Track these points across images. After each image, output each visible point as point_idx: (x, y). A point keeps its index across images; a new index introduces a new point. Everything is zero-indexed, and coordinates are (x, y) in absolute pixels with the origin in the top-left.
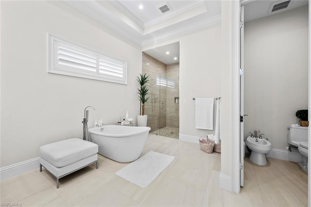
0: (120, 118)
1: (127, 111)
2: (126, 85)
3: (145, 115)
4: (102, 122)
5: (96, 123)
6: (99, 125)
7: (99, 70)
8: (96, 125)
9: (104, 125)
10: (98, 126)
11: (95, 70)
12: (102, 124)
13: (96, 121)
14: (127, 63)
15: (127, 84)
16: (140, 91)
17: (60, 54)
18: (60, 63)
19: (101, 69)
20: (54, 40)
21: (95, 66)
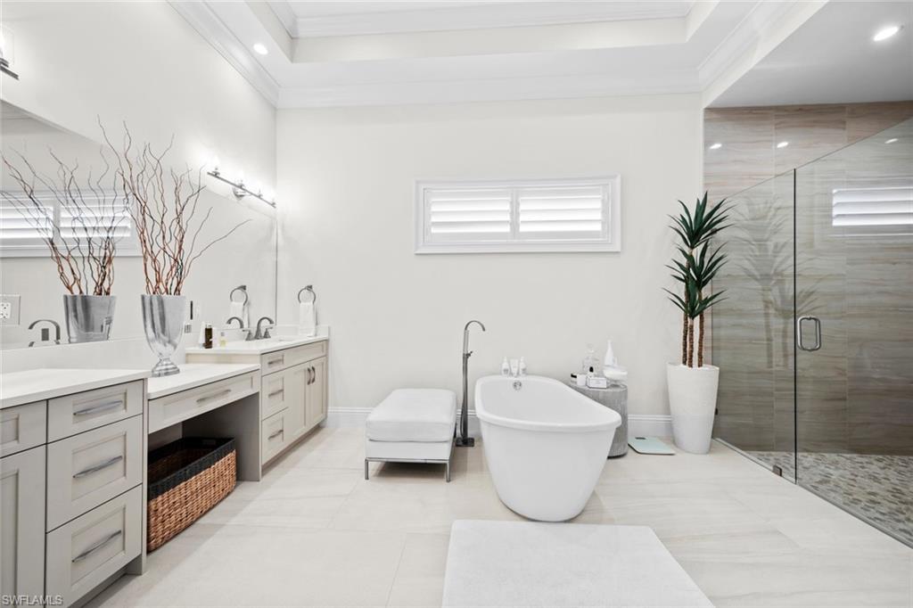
0: (583, 363)
1: (609, 341)
2: (617, 252)
3: (705, 368)
4: (522, 366)
5: (505, 366)
6: (514, 371)
7: (518, 226)
8: (506, 371)
9: (527, 374)
10: (511, 374)
11: (507, 229)
12: (524, 370)
13: (505, 360)
14: (618, 180)
15: (617, 248)
16: (687, 270)
17: (433, 212)
18: (434, 230)
19: (522, 222)
20: (424, 189)
21: (508, 218)
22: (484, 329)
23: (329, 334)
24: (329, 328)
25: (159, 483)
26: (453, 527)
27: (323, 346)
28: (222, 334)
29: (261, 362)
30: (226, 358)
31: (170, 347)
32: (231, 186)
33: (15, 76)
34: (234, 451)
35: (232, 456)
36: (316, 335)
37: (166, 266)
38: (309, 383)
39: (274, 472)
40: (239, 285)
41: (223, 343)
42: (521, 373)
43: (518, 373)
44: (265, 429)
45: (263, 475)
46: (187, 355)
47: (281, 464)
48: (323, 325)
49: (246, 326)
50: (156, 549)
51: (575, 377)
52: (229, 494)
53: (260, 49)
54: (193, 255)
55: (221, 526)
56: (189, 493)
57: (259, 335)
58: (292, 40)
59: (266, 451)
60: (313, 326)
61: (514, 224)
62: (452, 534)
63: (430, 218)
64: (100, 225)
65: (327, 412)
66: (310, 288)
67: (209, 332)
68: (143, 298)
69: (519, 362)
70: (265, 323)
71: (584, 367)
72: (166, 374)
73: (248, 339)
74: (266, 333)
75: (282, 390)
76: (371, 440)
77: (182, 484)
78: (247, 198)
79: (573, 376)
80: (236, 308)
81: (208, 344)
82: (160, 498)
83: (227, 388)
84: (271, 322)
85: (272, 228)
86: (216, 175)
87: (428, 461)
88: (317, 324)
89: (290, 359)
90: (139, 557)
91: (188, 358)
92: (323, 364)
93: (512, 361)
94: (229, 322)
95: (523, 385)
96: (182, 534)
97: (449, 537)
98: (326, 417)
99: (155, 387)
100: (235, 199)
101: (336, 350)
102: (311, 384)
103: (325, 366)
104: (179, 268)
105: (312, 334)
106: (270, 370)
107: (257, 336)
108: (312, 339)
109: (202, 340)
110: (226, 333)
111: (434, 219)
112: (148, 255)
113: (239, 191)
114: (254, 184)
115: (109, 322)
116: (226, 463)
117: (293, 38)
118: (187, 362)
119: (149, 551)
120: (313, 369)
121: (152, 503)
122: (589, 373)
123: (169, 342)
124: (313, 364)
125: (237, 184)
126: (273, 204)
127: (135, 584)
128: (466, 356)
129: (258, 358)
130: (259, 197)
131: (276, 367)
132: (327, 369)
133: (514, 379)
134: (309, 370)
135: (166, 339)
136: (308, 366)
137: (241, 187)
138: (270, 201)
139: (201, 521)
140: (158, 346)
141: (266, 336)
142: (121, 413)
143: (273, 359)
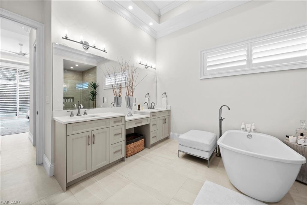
0: (296, 130)
4: (253, 127)
5: (243, 126)
6: (248, 129)
7: (252, 61)
8: (243, 129)
9: (256, 132)
10: (246, 131)
11: (245, 63)
12: (254, 130)
13: (243, 123)
17: (208, 62)
18: (208, 69)
19: (254, 59)
20: (204, 53)
21: (245, 58)
22: (229, 109)
23: (171, 108)
24: (171, 106)
25: (128, 142)
26: (205, 182)
27: (168, 112)
28: (142, 107)
29: (150, 115)
30: (142, 113)
31: (131, 109)
32: (144, 66)
33: (106, 52)
34: (144, 139)
35: (143, 140)
36: (167, 108)
37: (130, 89)
38: (164, 123)
39: (154, 147)
40: (147, 93)
41: (142, 109)
42: (252, 130)
43: (250, 131)
44: (151, 135)
45: (151, 147)
46: (135, 112)
47: (156, 146)
48: (169, 106)
49: (149, 105)
50: (128, 157)
51: (288, 137)
52: (143, 150)
53: (151, 24)
54: (135, 86)
55: (140, 157)
56: (134, 146)
57: (152, 108)
58: (159, 17)
59: (152, 141)
60: (166, 106)
61: (249, 61)
62: (204, 184)
63: (206, 65)
64: (119, 80)
65: (170, 134)
66: (165, 93)
67: (139, 106)
68: (126, 97)
69: (251, 126)
70: (153, 104)
71: (297, 133)
72: (130, 116)
73: (149, 109)
74: (153, 107)
75: (156, 124)
76: (180, 145)
77: (132, 144)
78: (149, 68)
79: (287, 136)
80: (147, 100)
81: (139, 109)
82: (128, 145)
83: (142, 121)
84: (154, 104)
85: (155, 75)
86: (141, 64)
87: (200, 157)
88: (167, 105)
89: (158, 115)
90: (124, 157)
91: (135, 113)
92: (168, 118)
93: (247, 124)
94: (145, 104)
95: (253, 136)
96: (133, 156)
97: (203, 185)
98: (170, 135)
99: (127, 118)
100: (145, 69)
101: (173, 114)
102: (165, 124)
103: (169, 118)
104: (132, 90)
105: (166, 108)
106: (152, 118)
107: (151, 108)
108: (166, 110)
109: (138, 108)
110: (143, 106)
111: (208, 65)
112: (127, 87)
113: (146, 67)
114: (149, 64)
115: (121, 103)
116: (142, 141)
117: (159, 16)
118: (135, 114)
119: (126, 157)
120: (165, 119)
121: (127, 146)
122: (300, 136)
123: (131, 108)
124: (165, 117)
125: (145, 65)
126: (155, 69)
127: (123, 163)
128: (221, 120)
129: (149, 114)
130: (151, 67)
131: (154, 117)
132: (170, 119)
133: (247, 133)
134: (164, 119)
135: (130, 107)
136: (163, 118)
137: (146, 65)
138: (154, 68)
139: (136, 154)
140: (128, 109)
141: (153, 108)
142: (121, 123)
143: (153, 114)
